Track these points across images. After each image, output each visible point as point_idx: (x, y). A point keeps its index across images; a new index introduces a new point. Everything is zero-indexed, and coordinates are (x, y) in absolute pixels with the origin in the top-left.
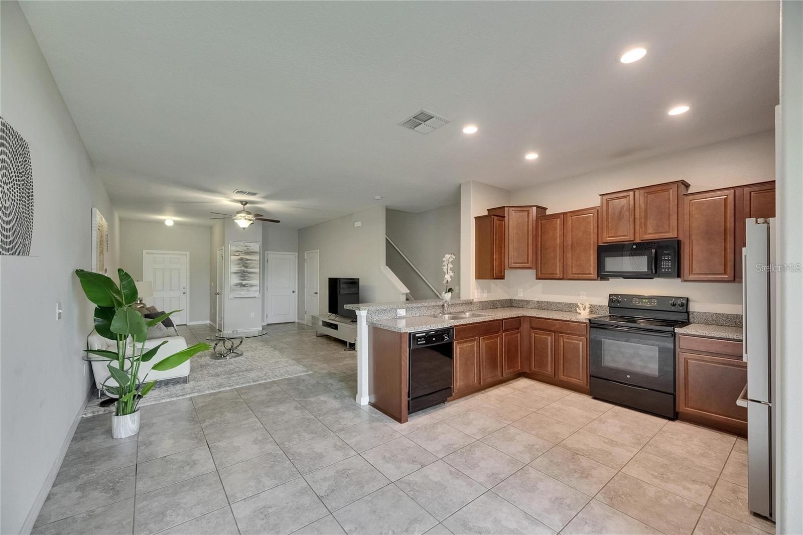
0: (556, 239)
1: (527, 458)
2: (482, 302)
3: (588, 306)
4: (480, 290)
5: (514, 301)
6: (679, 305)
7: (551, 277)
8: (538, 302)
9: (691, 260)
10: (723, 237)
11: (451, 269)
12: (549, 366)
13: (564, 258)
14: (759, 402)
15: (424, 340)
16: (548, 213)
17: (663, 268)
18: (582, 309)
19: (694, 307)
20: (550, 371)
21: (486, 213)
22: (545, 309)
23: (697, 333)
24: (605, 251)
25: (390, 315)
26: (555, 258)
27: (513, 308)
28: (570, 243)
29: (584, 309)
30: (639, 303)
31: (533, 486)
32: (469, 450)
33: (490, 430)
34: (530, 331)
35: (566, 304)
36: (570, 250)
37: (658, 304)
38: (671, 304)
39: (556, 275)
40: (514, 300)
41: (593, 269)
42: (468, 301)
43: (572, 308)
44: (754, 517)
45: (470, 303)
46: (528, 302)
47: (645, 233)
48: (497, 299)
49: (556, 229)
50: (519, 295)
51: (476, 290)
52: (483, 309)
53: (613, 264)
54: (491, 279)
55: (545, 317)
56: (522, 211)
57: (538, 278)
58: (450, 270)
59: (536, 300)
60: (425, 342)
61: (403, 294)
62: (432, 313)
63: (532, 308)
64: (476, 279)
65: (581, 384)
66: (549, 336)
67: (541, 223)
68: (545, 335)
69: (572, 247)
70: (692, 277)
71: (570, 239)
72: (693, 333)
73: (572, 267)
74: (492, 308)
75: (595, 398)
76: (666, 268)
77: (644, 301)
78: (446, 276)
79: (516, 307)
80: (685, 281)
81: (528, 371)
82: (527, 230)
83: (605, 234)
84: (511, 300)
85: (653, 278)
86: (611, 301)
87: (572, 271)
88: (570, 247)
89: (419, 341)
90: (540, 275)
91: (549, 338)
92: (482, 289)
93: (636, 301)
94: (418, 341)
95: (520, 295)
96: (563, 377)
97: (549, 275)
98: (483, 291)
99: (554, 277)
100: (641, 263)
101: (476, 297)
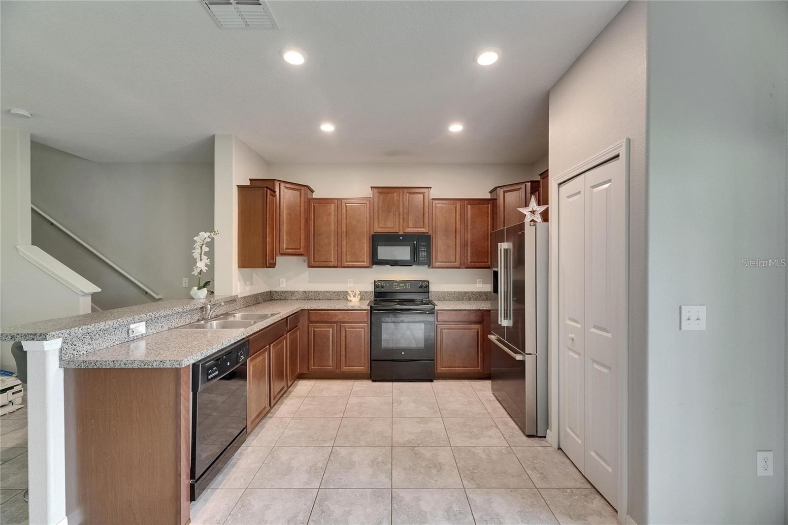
0: (330, 225)
1: (383, 479)
2: (246, 297)
3: (358, 293)
4: (243, 282)
5: (274, 293)
6: (424, 287)
7: (326, 265)
8: (305, 292)
9: (436, 251)
10: (454, 235)
11: (206, 253)
12: (331, 360)
13: (339, 245)
14: (531, 354)
15: (216, 370)
16: (315, 196)
17: (421, 257)
18: (352, 296)
19: (433, 288)
20: (331, 365)
21: (248, 183)
22: (312, 300)
23: (448, 309)
24: (378, 240)
25: (116, 339)
26: (330, 244)
27: (273, 301)
28: (345, 230)
29: (354, 296)
30: (398, 287)
31: (420, 513)
32: (323, 512)
33: (320, 465)
34: (309, 325)
35: (334, 292)
36: (345, 238)
37: (411, 287)
38: (420, 287)
39: (331, 263)
40: (276, 292)
41: (366, 258)
42: (232, 297)
43: (343, 296)
44: (530, 439)
45: (232, 300)
46: (293, 293)
47: (408, 227)
48: (259, 292)
49: (330, 214)
50: (281, 286)
51: (238, 283)
52: (246, 307)
53: (384, 252)
54: (263, 267)
55: (326, 308)
56: (294, 189)
57: (310, 266)
58: (204, 254)
59: (302, 290)
60: (217, 372)
61: (85, 294)
62: (188, 321)
63: (297, 300)
64: (238, 268)
65: (363, 370)
66: (330, 328)
67: (314, 206)
68: (327, 328)
69: (346, 234)
70: (438, 264)
71: (345, 226)
72: (446, 309)
73: (347, 255)
74: (255, 304)
75: (374, 381)
76: (423, 257)
77: (401, 285)
78: (198, 265)
79: (277, 300)
80: (433, 267)
81: (305, 371)
82: (299, 212)
83: (376, 225)
84: (270, 292)
85: (411, 266)
86: (376, 286)
87: (347, 259)
88: (344, 235)
89: (211, 374)
90: (312, 263)
91: (331, 330)
92: (246, 280)
93: (395, 286)
94: (208, 375)
95: (283, 285)
96: (345, 369)
97: (323, 263)
98: (246, 283)
99: (329, 265)
100: (403, 253)
101: (239, 291)
